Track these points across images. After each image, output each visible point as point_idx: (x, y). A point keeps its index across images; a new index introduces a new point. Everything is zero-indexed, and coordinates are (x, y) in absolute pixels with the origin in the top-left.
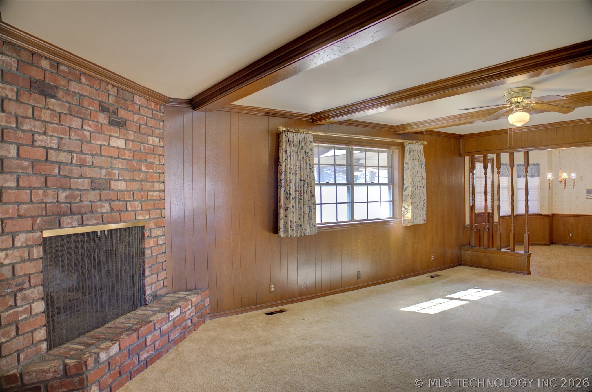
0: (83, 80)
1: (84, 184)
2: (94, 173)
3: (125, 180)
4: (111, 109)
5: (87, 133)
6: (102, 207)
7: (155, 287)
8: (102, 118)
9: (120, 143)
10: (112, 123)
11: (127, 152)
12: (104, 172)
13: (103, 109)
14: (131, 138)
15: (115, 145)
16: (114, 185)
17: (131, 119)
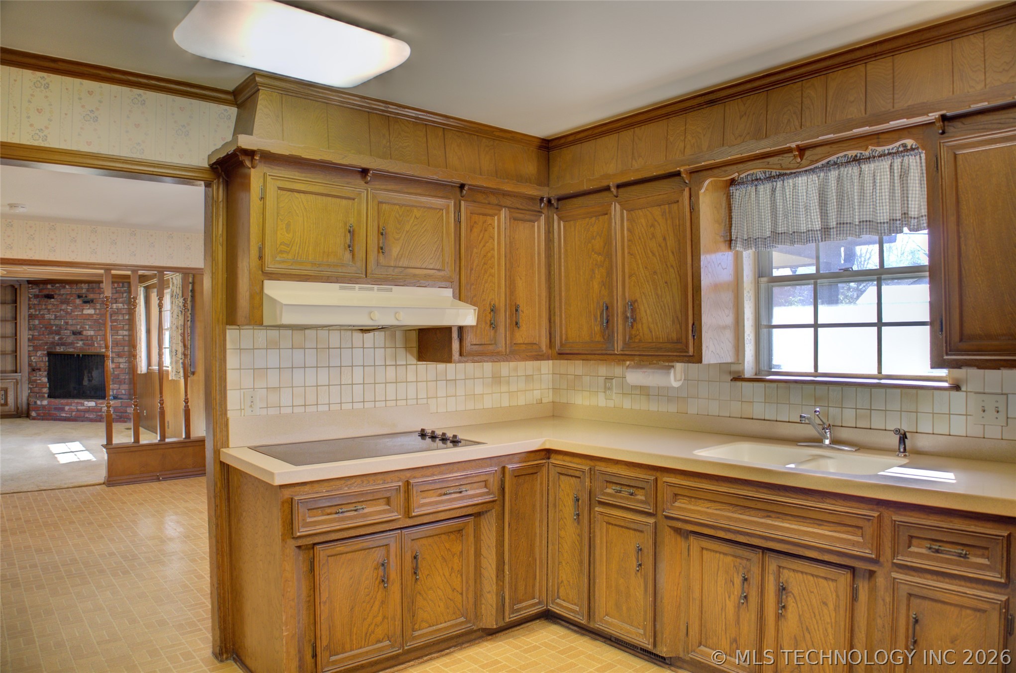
0: (67, 287)
1: (68, 332)
2: (73, 328)
3: (94, 330)
4: (84, 296)
5: (69, 310)
6: (77, 343)
7: (117, 392)
8: (78, 301)
9: (92, 311)
10: (85, 302)
11: (95, 316)
12: (79, 327)
13: (79, 297)
14: (99, 307)
15: (87, 313)
16: (85, 333)
17: (98, 297)
